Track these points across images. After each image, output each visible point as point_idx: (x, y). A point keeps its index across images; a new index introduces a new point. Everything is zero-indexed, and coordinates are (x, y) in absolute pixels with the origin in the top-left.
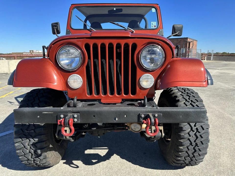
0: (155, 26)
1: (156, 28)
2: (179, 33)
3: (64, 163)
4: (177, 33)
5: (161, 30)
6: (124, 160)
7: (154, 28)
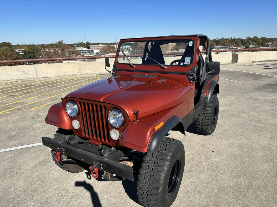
0: (188, 62)
1: (189, 64)
2: (212, 72)
3: (86, 173)
4: (211, 72)
5: (193, 67)
6: (123, 185)
7: (187, 64)
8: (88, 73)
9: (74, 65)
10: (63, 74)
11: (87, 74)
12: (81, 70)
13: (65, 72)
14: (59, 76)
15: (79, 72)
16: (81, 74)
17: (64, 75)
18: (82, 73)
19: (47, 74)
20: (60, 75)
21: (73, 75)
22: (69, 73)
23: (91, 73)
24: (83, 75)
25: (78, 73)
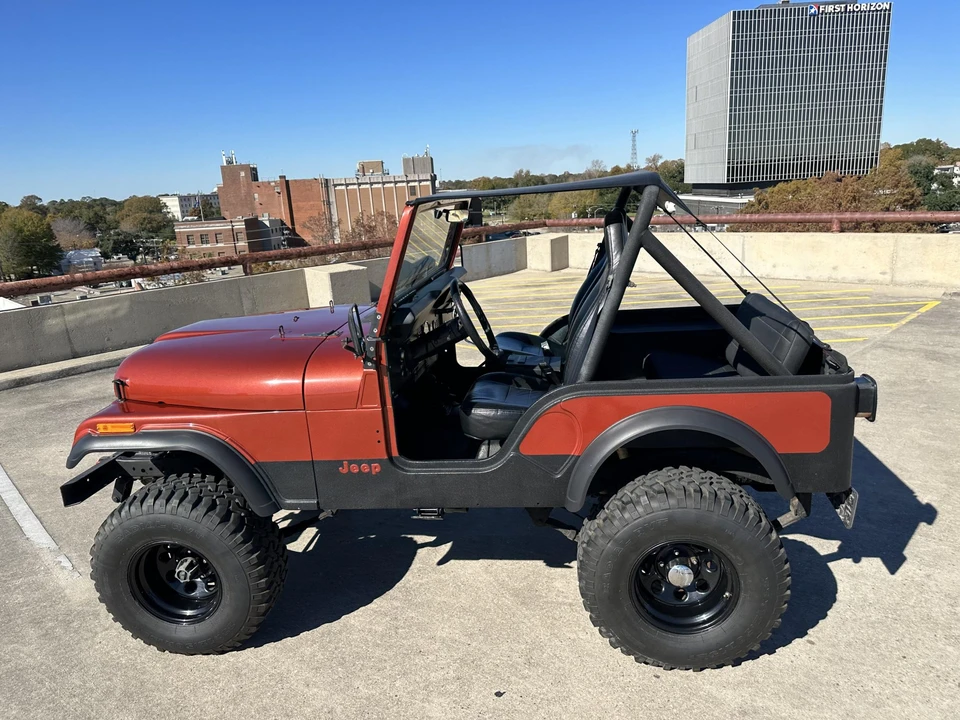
8: (926, 281)
9: (876, 244)
10: (825, 274)
11: (921, 284)
12: (899, 265)
13: (835, 268)
14: (809, 279)
15: (888, 271)
16: (893, 283)
17: (829, 278)
18: (899, 278)
19: (774, 266)
20: (815, 275)
21: (861, 281)
22: (847, 273)
23: (938, 281)
24: (901, 285)
25: (881, 278)
